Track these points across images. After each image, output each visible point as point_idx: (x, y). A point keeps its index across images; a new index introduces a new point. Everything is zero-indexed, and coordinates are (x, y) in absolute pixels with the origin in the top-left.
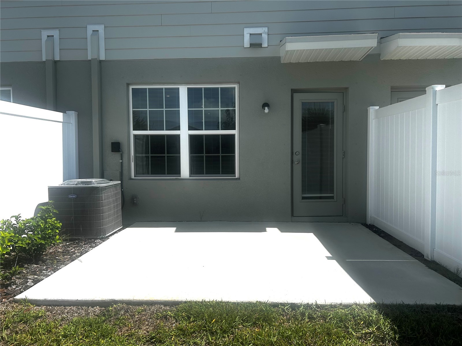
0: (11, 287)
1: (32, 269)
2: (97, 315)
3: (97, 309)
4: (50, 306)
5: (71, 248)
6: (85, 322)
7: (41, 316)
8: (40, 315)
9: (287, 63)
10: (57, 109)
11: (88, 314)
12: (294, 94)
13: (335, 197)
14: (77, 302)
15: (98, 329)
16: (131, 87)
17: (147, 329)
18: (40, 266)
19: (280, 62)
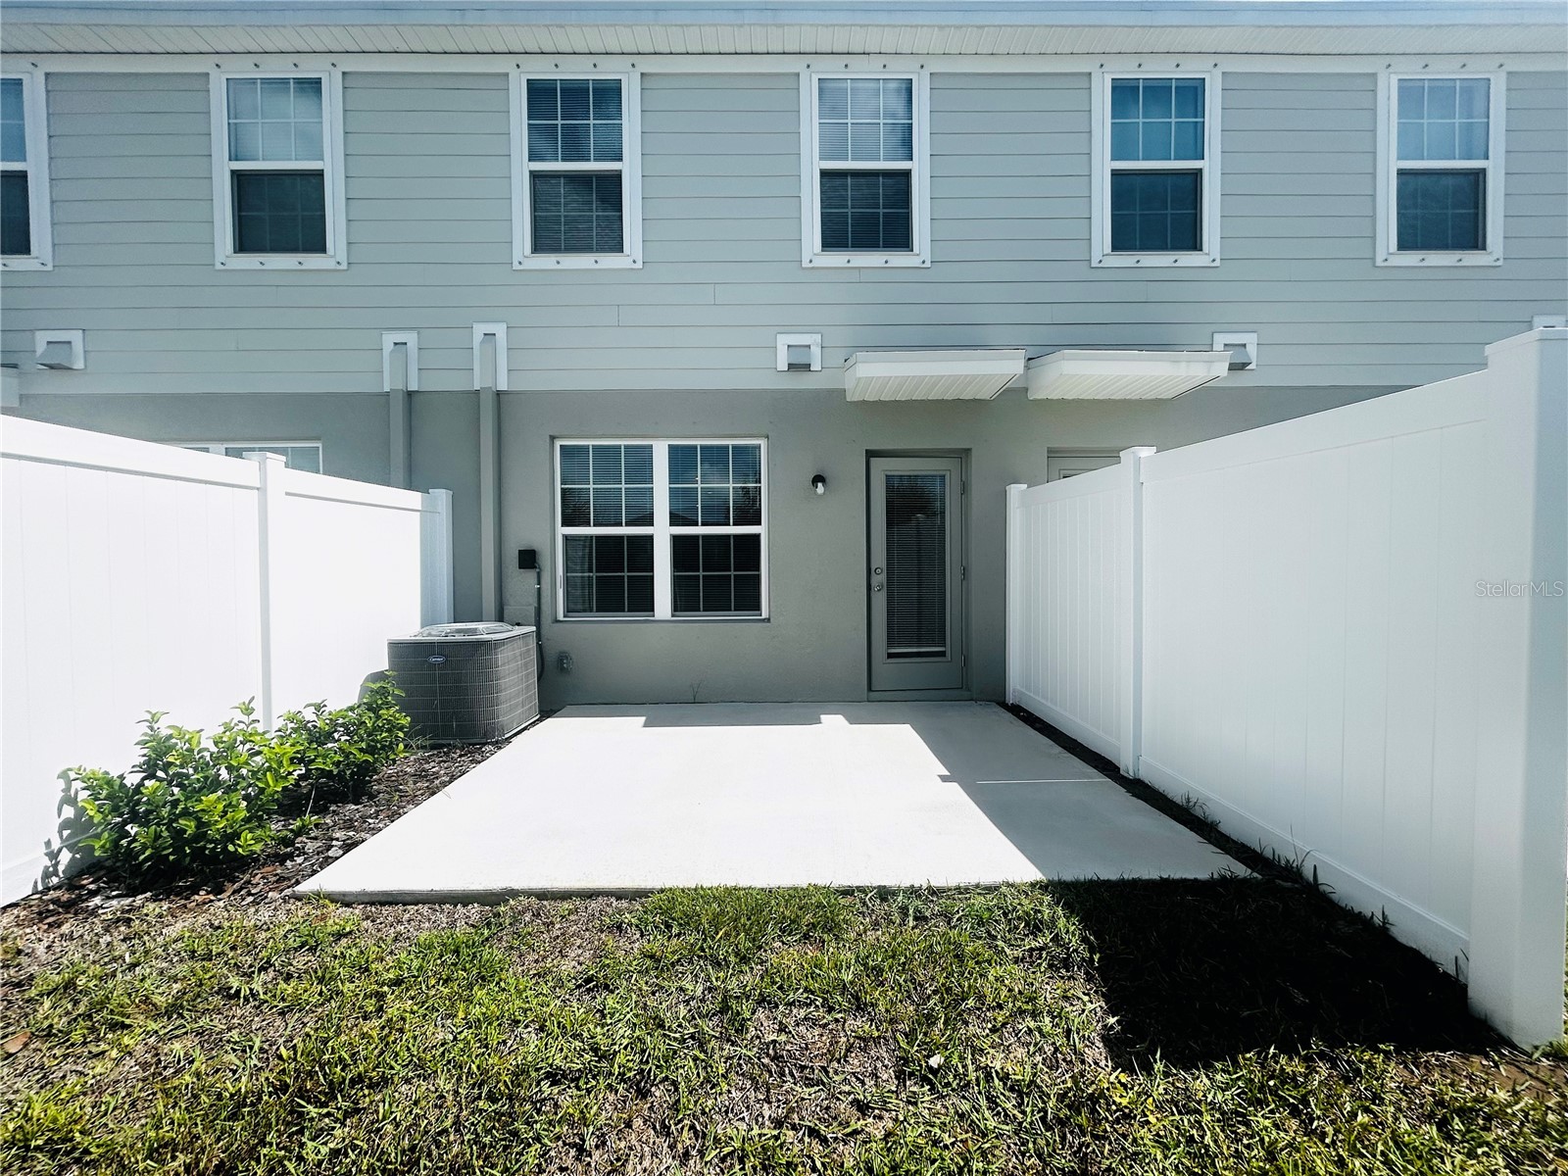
0: (292, 860)
1: (345, 816)
2: (473, 926)
3: (474, 910)
4: (372, 904)
5: (432, 764)
6: (444, 945)
7: (350, 932)
8: (348, 929)
9: (858, 402)
10: (410, 486)
11: (452, 924)
12: (872, 459)
13: (948, 654)
14: (432, 895)
15: (472, 961)
16: (558, 443)
17: (579, 956)
18: (365, 806)
19: (845, 398)
